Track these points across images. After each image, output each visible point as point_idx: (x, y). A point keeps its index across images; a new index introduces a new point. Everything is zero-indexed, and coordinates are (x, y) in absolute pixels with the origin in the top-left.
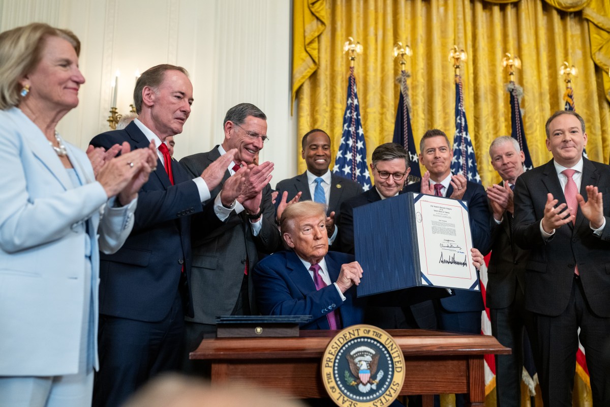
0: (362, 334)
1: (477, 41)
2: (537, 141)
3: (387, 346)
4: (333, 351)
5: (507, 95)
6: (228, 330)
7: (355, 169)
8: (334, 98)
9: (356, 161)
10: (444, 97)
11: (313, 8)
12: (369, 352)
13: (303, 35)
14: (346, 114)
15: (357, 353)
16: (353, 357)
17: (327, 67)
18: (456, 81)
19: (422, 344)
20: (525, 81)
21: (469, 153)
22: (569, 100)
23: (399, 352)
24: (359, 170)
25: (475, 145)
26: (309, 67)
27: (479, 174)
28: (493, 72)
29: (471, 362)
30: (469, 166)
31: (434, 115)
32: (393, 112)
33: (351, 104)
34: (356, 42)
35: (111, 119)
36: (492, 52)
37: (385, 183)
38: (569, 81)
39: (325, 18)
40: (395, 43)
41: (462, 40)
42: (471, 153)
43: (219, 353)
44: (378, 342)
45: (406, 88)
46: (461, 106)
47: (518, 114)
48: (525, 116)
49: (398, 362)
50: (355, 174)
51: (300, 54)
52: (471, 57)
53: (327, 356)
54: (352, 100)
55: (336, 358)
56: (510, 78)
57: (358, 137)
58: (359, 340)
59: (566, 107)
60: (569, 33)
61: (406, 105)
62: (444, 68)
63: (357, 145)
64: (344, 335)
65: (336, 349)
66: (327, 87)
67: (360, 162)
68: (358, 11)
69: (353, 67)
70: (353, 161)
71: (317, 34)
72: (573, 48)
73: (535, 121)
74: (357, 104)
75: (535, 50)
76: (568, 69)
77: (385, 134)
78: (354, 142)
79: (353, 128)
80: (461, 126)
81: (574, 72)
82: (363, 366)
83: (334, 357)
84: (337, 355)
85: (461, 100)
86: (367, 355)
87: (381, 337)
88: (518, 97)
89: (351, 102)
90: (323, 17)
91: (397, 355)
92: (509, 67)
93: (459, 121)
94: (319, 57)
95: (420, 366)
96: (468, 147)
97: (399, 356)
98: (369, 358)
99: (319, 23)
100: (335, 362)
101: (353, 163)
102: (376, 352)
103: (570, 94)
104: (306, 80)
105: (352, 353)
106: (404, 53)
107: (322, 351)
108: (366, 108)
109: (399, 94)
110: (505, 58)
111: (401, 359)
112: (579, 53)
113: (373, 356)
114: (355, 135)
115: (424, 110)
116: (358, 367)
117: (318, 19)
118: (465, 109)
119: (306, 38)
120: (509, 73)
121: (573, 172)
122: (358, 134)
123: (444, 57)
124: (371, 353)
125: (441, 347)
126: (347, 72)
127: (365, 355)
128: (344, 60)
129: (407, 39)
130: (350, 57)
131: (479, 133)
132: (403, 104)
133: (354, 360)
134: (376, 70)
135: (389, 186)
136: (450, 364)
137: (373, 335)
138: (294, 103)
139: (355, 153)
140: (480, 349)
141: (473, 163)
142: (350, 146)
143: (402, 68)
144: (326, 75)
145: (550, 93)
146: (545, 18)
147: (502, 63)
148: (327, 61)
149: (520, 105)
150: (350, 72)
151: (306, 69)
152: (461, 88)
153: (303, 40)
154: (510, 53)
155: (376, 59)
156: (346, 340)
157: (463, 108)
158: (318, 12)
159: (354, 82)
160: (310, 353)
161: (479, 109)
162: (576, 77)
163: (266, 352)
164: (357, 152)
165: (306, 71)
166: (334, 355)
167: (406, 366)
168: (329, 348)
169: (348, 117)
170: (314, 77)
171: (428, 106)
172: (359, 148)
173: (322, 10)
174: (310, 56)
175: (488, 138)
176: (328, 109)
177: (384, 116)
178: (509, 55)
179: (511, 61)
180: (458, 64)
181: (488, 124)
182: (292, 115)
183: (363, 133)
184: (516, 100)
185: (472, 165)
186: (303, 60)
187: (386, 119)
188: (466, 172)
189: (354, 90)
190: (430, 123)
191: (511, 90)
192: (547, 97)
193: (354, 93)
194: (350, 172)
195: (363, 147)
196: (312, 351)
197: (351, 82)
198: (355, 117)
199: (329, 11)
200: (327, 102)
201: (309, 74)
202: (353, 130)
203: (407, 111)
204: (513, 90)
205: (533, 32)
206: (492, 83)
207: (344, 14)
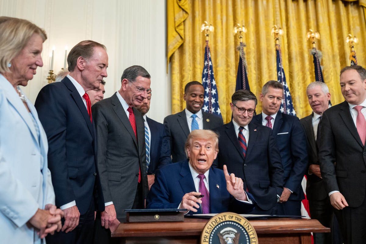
0: (227, 219)
1: (289, 22)
2: (332, 87)
3: (245, 227)
4: (208, 231)
5: (311, 57)
6: (136, 217)
7: (211, 108)
8: (195, 61)
9: (212, 102)
10: (268, 59)
11: (180, 3)
12: (233, 231)
13: (174, 20)
14: (204, 71)
15: (225, 232)
16: (222, 235)
17: (190, 41)
18: (276, 48)
19: (268, 226)
20: (322, 47)
21: (287, 96)
22: (354, 59)
23: (253, 231)
24: (214, 108)
25: (291, 90)
26: (178, 41)
27: (294, 110)
28: (300, 42)
29: (302, 238)
30: (288, 105)
31: (262, 71)
32: (235, 70)
33: (207, 65)
34: (209, 24)
35: (50, 78)
36: (299, 29)
37: (242, 116)
38: (353, 47)
39: (188, 9)
40: (235, 25)
41: (279, 22)
42: (289, 96)
43: (131, 233)
44: (239, 224)
45: (243, 54)
46: (280, 65)
47: (319, 69)
48: (324, 71)
49: (253, 238)
50: (211, 111)
51: (172, 33)
52: (286, 33)
53: (204, 234)
54: (208, 62)
55: (210, 236)
56: (313, 46)
57: (213, 87)
58: (226, 223)
59: (352, 64)
60: (351, 15)
61: (244, 65)
62: (268, 40)
63: (212, 92)
64: (215, 220)
65: (210, 229)
66: (190, 55)
67: (214, 103)
68: (209, 4)
69: (208, 41)
70: (210, 102)
71: (183, 20)
72: (354, 25)
73: (330, 74)
74: (211, 64)
75: (328, 27)
76: (352, 39)
77: (230, 84)
78: (210, 90)
79: (209, 81)
80: (281, 78)
81: (356, 41)
82: (229, 241)
83: (209, 235)
84: (211, 233)
85: (281, 61)
86: (232, 233)
87: (241, 221)
88: (319, 58)
89: (207, 63)
90: (187, 9)
91: (252, 233)
92: (312, 38)
93: (279, 75)
94: (184, 35)
95: (267, 241)
96: (287, 92)
97: (253, 234)
98: (233, 236)
99: (184, 13)
100: (210, 239)
101: (210, 104)
102: (237, 231)
103: (354, 56)
104: (176, 50)
105: (221, 232)
106: (241, 31)
107: (201, 231)
108: (216, 67)
109: (239, 58)
110: (309, 33)
111: (255, 236)
112: (358, 28)
113: (236, 234)
114: (210, 85)
115: (255, 68)
116: (226, 242)
117: (183, 10)
118: (283, 66)
119: (176, 23)
120: (312, 42)
121: (361, 107)
122: (212, 84)
123: (268, 33)
124: (234, 232)
125: (282, 227)
126: (203, 44)
127: (230, 234)
128: (201, 36)
129: (242, 21)
130: (205, 34)
131: (293, 83)
132: (242, 64)
133: (223, 237)
134: (222, 43)
135: (245, 117)
136: (288, 239)
137: (235, 219)
138: (169, 65)
139: (211, 97)
140: (308, 229)
141: (290, 102)
142: (207, 92)
143: (240, 40)
144: (189, 46)
145: (340, 55)
146: (334, 6)
147: (306, 37)
148: (189, 37)
149: (320, 63)
150: (206, 44)
151: (176, 43)
152: (281, 53)
153: (174, 24)
154: (312, 29)
155: (222, 35)
156: (217, 223)
157: (282, 66)
158: (183, 6)
159: (209, 50)
160: (191, 232)
161: (292, 67)
162: (357, 44)
163: (163, 232)
164: (212, 97)
165: (177, 44)
166: (209, 234)
167: (259, 241)
168: (206, 229)
169: (205, 73)
170: (181, 48)
171: (258, 65)
172: (213, 94)
173: (186, 4)
174: (179, 34)
175: (299, 85)
176: (191, 68)
177: (228, 72)
178: (312, 31)
179: (313, 34)
180: (277, 37)
181: (298, 77)
182: (167, 73)
183: (215, 84)
184: (317, 60)
185: (290, 104)
186: (174, 37)
187: (230, 74)
188: (286, 108)
189: (209, 56)
190: (259, 77)
191: (314, 54)
192: (338, 58)
193: (209, 57)
194: (207, 110)
195: (216, 93)
196: (193, 231)
197: (206, 50)
198: (210, 73)
199: (190, 5)
200: (190, 64)
201: (178, 46)
202: (209, 82)
203: (245, 69)
204: (315, 53)
205: (326, 15)
206: (300, 49)
207: (200, 6)
